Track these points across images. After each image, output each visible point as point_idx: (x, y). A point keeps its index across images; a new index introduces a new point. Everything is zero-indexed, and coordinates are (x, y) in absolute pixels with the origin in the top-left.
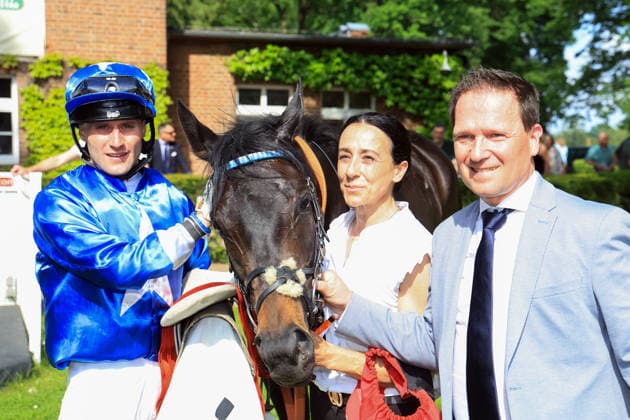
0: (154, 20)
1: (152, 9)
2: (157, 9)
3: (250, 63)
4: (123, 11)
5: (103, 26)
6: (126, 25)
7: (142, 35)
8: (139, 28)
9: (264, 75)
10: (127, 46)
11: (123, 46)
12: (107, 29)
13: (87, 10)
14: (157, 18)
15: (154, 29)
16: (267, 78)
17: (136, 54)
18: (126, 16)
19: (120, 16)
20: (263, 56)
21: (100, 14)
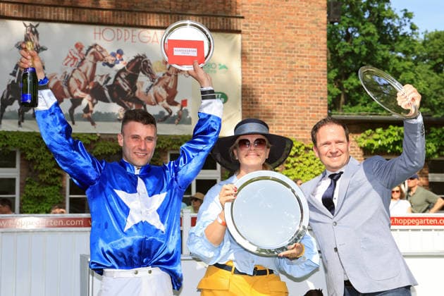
0: (319, 107)
1: (317, 98)
2: (322, 98)
3: (377, 140)
4: (298, 101)
5: (283, 113)
6: (298, 111)
7: (310, 119)
8: (308, 113)
9: (387, 148)
10: (300, 127)
11: (297, 127)
12: (285, 115)
13: (272, 101)
14: (321, 105)
15: (319, 114)
16: (389, 151)
17: (306, 132)
18: (299, 104)
19: (295, 105)
20: (387, 133)
21: (281, 104)
